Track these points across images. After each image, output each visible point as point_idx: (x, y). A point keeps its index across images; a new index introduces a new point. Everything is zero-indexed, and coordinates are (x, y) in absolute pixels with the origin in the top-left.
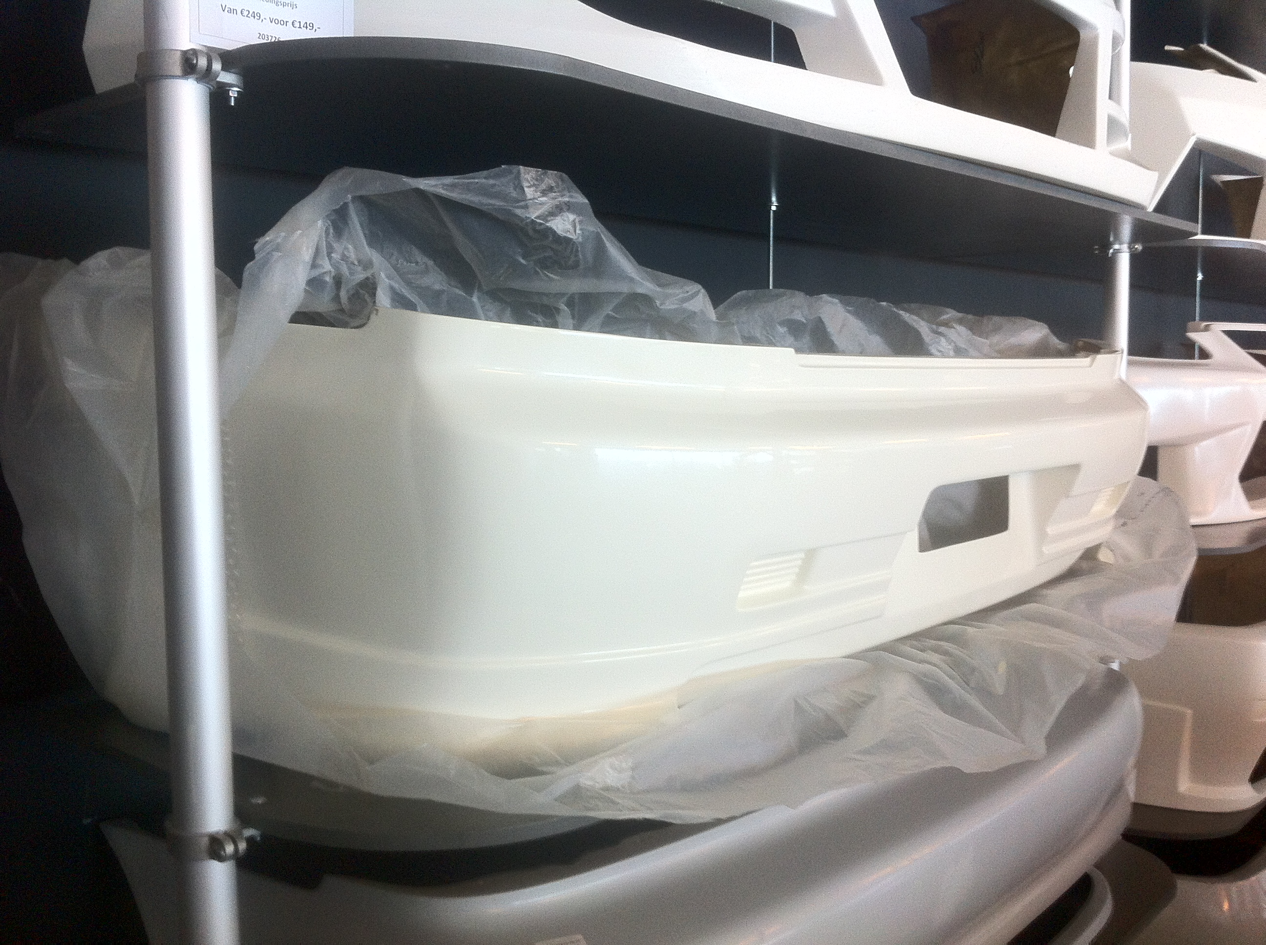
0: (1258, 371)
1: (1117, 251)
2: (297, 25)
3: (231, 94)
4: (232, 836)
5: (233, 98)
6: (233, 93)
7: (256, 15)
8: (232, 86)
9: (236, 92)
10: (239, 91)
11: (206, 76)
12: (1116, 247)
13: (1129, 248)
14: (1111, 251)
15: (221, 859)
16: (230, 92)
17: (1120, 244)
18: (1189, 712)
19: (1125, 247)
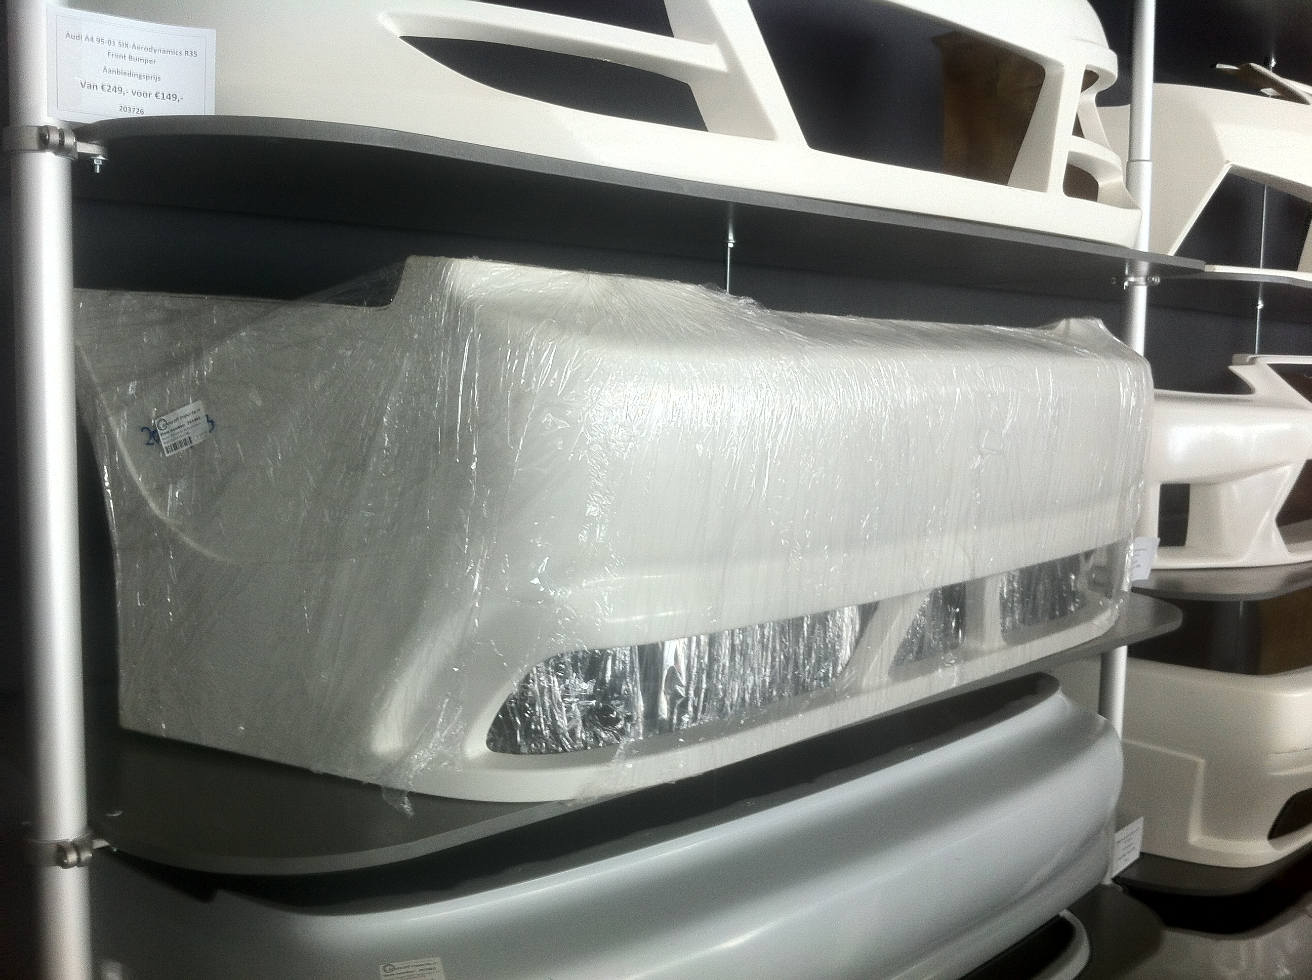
0: (1302, 408)
1: (1132, 285)
2: (160, 96)
3: (95, 163)
4: (77, 847)
5: (98, 166)
6: (99, 160)
7: (118, 89)
8: (96, 155)
9: (101, 161)
10: (105, 160)
11: (60, 149)
12: (1132, 279)
13: (1146, 280)
14: (1126, 284)
15: (65, 866)
16: (95, 160)
17: (1136, 276)
18: (1201, 762)
19: (1142, 280)
